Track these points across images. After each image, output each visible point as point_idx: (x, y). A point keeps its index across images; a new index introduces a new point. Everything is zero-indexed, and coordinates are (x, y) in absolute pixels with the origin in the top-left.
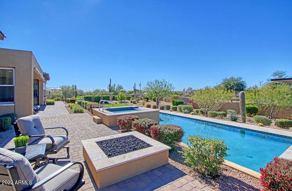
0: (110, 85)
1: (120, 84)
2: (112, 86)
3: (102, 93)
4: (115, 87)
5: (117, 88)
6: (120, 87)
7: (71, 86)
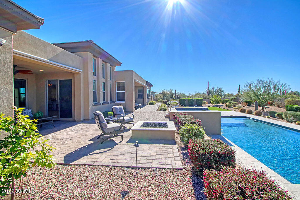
0: (208, 88)
1: (219, 87)
2: (211, 89)
3: (199, 97)
4: (214, 90)
5: (216, 91)
6: (220, 90)
7: (169, 90)
